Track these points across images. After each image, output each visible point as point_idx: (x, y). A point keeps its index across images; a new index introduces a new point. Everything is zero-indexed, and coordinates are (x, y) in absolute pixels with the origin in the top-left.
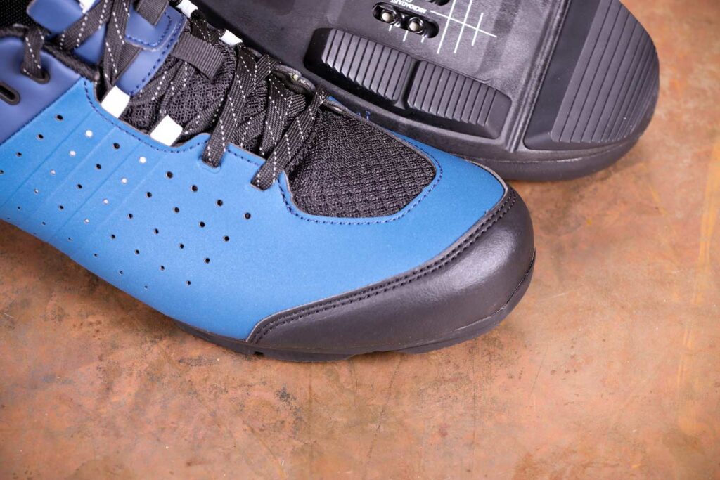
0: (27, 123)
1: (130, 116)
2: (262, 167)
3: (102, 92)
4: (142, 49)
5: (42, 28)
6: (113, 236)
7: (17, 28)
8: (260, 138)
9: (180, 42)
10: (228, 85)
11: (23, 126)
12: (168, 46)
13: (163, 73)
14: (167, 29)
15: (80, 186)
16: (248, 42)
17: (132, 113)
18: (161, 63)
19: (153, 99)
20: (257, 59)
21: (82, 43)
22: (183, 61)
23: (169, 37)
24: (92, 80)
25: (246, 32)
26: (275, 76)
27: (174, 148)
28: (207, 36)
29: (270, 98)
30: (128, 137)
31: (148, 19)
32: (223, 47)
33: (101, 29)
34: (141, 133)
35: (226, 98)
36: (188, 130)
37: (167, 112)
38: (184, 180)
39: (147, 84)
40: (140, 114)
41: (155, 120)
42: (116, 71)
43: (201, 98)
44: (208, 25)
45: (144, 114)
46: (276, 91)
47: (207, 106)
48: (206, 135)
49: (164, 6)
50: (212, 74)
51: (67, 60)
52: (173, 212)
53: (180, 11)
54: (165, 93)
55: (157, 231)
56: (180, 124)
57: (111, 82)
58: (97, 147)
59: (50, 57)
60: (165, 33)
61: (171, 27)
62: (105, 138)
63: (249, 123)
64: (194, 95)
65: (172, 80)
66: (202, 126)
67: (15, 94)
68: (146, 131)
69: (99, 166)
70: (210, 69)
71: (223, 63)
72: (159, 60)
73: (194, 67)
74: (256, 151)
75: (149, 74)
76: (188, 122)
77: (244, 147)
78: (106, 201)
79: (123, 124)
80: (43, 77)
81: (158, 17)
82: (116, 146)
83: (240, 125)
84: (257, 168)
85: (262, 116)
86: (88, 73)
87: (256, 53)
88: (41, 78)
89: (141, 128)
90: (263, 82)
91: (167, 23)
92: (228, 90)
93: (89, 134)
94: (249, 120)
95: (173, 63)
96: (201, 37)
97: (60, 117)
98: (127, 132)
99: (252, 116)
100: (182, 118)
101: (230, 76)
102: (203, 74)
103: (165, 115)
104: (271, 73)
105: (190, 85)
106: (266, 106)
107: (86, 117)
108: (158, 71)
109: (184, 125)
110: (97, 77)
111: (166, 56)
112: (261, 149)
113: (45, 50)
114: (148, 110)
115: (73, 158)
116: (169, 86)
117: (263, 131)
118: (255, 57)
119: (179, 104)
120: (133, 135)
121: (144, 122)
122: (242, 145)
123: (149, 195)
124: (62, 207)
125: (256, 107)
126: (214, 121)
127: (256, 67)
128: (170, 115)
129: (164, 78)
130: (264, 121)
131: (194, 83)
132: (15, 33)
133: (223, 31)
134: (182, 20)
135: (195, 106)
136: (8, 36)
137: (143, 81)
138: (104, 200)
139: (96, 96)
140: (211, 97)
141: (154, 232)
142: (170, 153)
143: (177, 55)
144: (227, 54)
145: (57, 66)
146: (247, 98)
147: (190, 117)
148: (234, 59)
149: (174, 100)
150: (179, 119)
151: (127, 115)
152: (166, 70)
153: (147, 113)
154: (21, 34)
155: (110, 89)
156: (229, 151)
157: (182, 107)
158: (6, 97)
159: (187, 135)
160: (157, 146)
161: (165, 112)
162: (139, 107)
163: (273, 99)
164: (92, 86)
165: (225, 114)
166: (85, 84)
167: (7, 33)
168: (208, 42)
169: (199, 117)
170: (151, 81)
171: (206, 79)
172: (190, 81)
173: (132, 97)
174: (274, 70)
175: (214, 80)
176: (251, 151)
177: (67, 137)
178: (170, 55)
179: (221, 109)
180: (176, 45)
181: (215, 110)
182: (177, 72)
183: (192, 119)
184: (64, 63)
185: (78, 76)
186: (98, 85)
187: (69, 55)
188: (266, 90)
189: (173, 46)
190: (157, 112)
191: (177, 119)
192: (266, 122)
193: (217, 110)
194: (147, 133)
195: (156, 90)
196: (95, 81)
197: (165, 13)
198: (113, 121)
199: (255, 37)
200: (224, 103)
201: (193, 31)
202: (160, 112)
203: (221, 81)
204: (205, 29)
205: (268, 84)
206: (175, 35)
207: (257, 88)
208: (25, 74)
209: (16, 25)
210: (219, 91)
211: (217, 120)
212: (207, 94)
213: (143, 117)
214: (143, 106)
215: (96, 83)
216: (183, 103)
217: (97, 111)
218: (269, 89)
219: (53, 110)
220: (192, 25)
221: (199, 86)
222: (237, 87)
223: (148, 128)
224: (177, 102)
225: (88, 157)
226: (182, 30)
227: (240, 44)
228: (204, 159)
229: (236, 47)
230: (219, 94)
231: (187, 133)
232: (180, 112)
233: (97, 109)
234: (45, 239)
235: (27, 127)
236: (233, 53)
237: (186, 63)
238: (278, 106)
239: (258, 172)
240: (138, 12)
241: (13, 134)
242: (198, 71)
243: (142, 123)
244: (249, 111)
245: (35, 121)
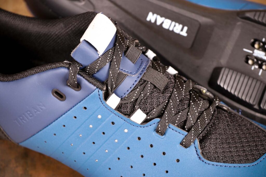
0: (69, 110)
1: (121, 108)
2: (186, 136)
3: (107, 96)
4: (128, 75)
5: (78, 63)
6: (110, 169)
7: (65, 63)
8: (185, 122)
9: (147, 72)
10: (170, 94)
11: (67, 112)
12: (141, 74)
13: (138, 87)
14: (140, 65)
15: (94, 143)
16: (180, 73)
17: (121, 107)
18: (137, 83)
19: (132, 100)
20: (185, 82)
21: (98, 71)
22: (148, 82)
23: (141, 69)
24: (102, 90)
25: (180, 67)
26: (194, 90)
27: (142, 125)
28: (160, 69)
29: (191, 101)
30: (119, 119)
31: (131, 60)
32: (168, 75)
33: (108, 65)
34: (125, 117)
35: (169, 101)
36: (149, 116)
37: (139, 107)
38: (146, 141)
39: (130, 93)
40: (125, 107)
41: (133, 111)
42: (114, 86)
43: (156, 100)
44: (161, 64)
45: (127, 107)
46: (194, 98)
47: (159, 105)
48: (158, 119)
49: (140, 54)
50: (162, 89)
51: (90, 79)
52: (140, 157)
53: (147, 56)
54: (138, 98)
55: (132, 167)
56: (145, 113)
57: (111, 91)
58: (103, 123)
59: (82, 78)
60: (140, 67)
61: (142, 65)
62: (108, 119)
63: (180, 114)
64: (153, 99)
65: (142, 91)
66: (156, 115)
67: (63, 95)
68: (128, 116)
69: (104, 133)
70: (161, 86)
71: (168, 83)
72: (136, 81)
73: (153, 85)
74: (183, 128)
75: (131, 88)
76: (149, 112)
77: (177, 126)
78: (107, 151)
79: (117, 112)
80: (78, 88)
81: (136, 59)
82: (113, 123)
83: (176, 114)
84: (184, 136)
85: (187, 110)
86: (100, 86)
87: (184, 79)
88: (76, 88)
89: (125, 115)
90: (188, 93)
91: (141, 63)
92: (170, 96)
93: (100, 117)
94: (180, 112)
95: (142, 83)
96: (157, 70)
97: (85, 108)
98: (118, 116)
99: (181, 110)
100: (147, 110)
101: (171, 90)
102: (158, 88)
103: (138, 108)
104: (192, 89)
105: (151, 94)
106: (189, 105)
107: (99, 108)
108: (135, 87)
109: (147, 114)
110: (105, 88)
111: (139, 79)
112: (185, 127)
113: (79, 74)
114: (129, 106)
115: (91, 128)
116: (141, 94)
117: (187, 118)
118: (184, 81)
119: (145, 103)
120: (121, 118)
121: (127, 112)
122: (176, 124)
123: (129, 148)
124: (84, 153)
125: (184, 106)
126: (162, 112)
127: (184, 86)
128: (140, 109)
129: (138, 90)
130: (188, 113)
131: (153, 93)
132: (65, 65)
133: (168, 67)
134: (148, 61)
135: (153, 104)
136: (61, 67)
137: (128, 91)
138: (106, 150)
139: (104, 98)
140: (161, 100)
141: (130, 167)
142: (139, 127)
143: (145, 78)
144: (170, 78)
145: (85, 82)
146: (180, 101)
147: (151, 110)
148: (174, 81)
149: (143, 101)
150: (145, 111)
151: (119, 108)
152: (139, 86)
153: (129, 107)
154: (67, 66)
155: (111, 94)
156: (170, 128)
157: (146, 105)
158: (58, 97)
159: (149, 119)
160: (134, 124)
161: (138, 107)
162: (125, 104)
163: (192, 102)
164: (102, 93)
165: (168, 109)
166: (99, 91)
167: (61, 65)
168: (161, 73)
169: (155, 110)
170: (132, 91)
171: (159, 91)
172: (151, 92)
173: (121, 99)
174: (193, 88)
175: (163, 92)
176: (181, 128)
177: (89, 118)
178: (141, 78)
179: (166, 106)
180: (145, 73)
181: (163, 107)
182: (145, 87)
183: (151, 111)
184: (88, 81)
185: (95, 87)
186: (105, 92)
187: (91, 77)
188: (189, 97)
189: (143, 74)
190: (134, 107)
191: (144, 111)
192: (189, 114)
193: (164, 107)
194: (128, 117)
195: (134, 96)
196: (103, 90)
197: (140, 57)
198: (111, 111)
199: (184, 70)
200: (167, 103)
201: (154, 67)
202: (136, 107)
203: (167, 92)
204: (159, 66)
205: (190, 94)
206: (144, 68)
207: (185, 96)
208: (69, 86)
209: (65, 61)
210: (165, 97)
211: (164, 112)
212: (159, 98)
213: (127, 109)
214: (127, 103)
215: (104, 91)
216: (147, 103)
217: (104, 105)
218: (190, 97)
219: (82, 104)
220: (153, 64)
221: (155, 94)
222: (175, 95)
223: (129, 115)
224: (144, 102)
225: (98, 128)
226: (148, 66)
227: (177, 74)
228: (157, 131)
229: (175, 76)
230: (165, 99)
231: (148, 118)
232: (145, 107)
233: (104, 104)
234: (75, 168)
235: (69, 112)
236: (173, 78)
237: (149, 83)
238: (195, 106)
239: (184, 139)
240: (126, 57)
241: (62, 116)
242: (155, 87)
243: (126, 112)
244: (180, 108)
245: (72, 109)
